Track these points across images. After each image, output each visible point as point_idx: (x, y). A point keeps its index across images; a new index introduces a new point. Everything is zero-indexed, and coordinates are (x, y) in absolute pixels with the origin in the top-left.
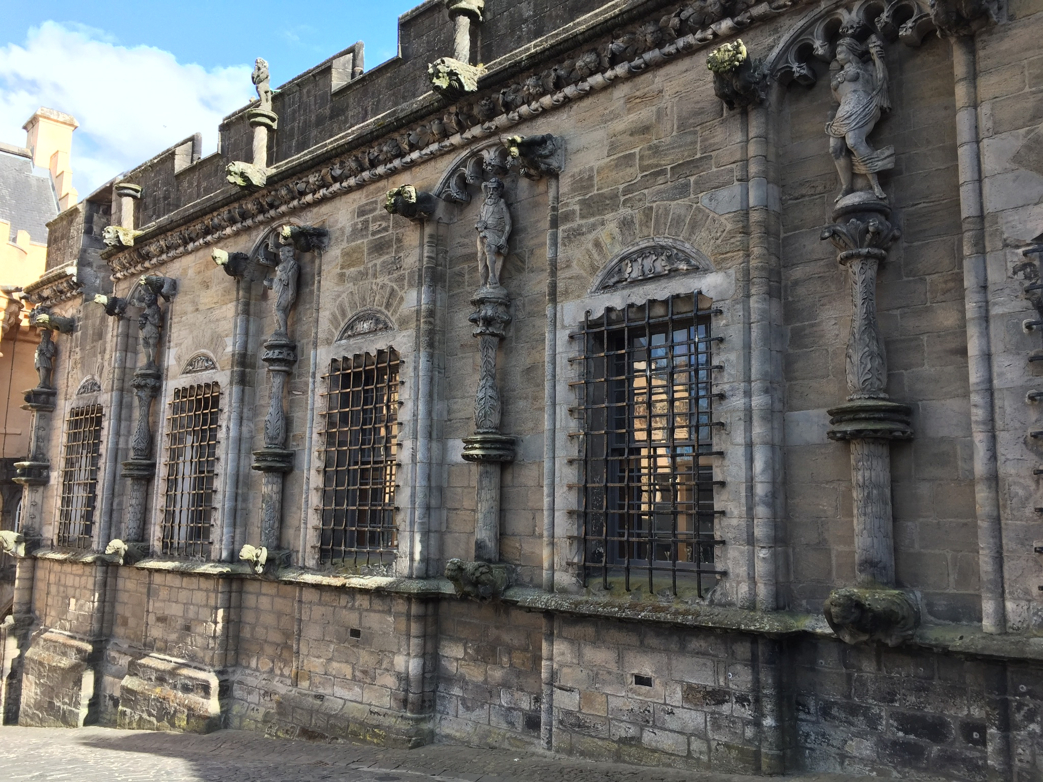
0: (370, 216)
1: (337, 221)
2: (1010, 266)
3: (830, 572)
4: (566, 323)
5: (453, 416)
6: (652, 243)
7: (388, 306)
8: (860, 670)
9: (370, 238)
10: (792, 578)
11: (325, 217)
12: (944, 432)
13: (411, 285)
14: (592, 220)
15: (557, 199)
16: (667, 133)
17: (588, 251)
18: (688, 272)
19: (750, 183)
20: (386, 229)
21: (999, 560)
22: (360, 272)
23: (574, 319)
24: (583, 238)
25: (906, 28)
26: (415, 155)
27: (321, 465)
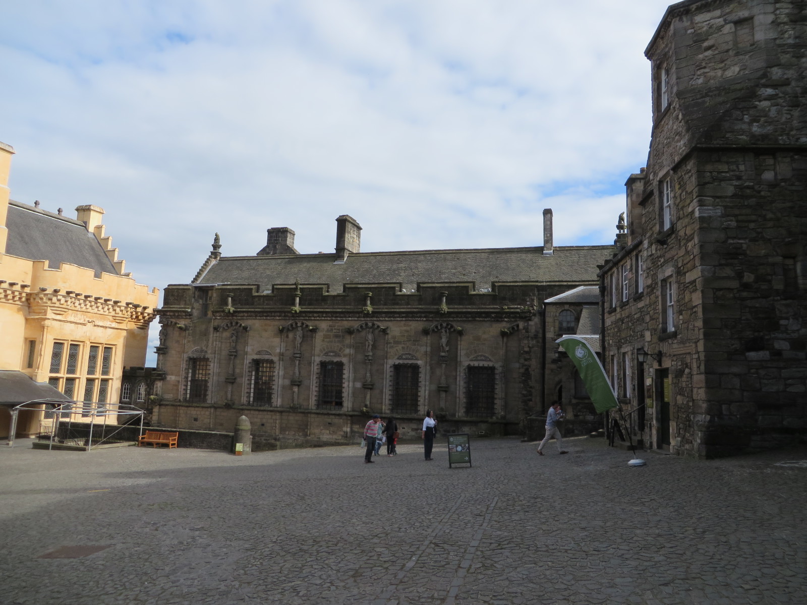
0: (333, 328)
1: (322, 326)
2: (463, 369)
5: (356, 377)
6: (408, 353)
7: (340, 351)
9: (333, 333)
11: (317, 324)
12: (452, 390)
13: (347, 348)
14: (396, 345)
15: (388, 339)
16: (412, 333)
17: (395, 351)
18: (415, 359)
19: (428, 347)
20: (339, 333)
21: (459, 408)
22: (330, 341)
23: (391, 363)
24: (394, 348)
25: (452, 330)
26: (350, 319)
27: (317, 385)
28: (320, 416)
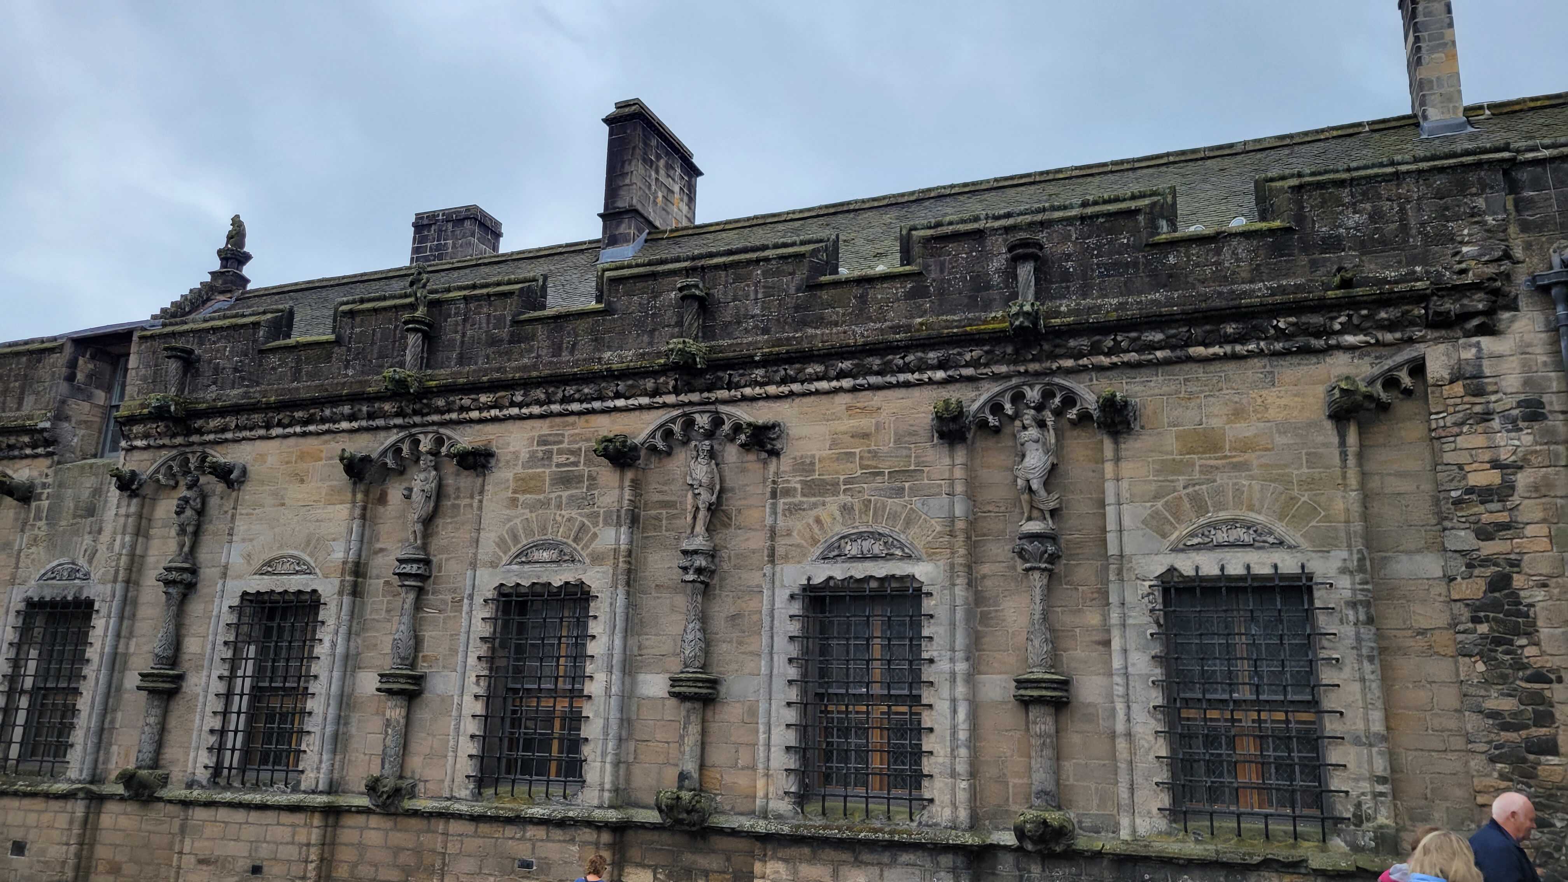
0: (555, 447)
1: (508, 444)
2: (1140, 592)
3: (1008, 799)
4: (786, 583)
5: (644, 652)
6: (870, 530)
7: (576, 539)
8: (1029, 872)
9: (554, 469)
10: (978, 804)
11: (491, 437)
12: (1090, 699)
13: (606, 523)
14: (813, 499)
15: (777, 474)
16: (886, 443)
17: (809, 525)
18: (902, 558)
19: (956, 499)
20: (575, 464)
21: (1132, 789)
22: (539, 500)
23: (795, 582)
24: (803, 513)
25: (1072, 414)
26: (620, 403)
27: (481, 691)
28: (484, 828)
